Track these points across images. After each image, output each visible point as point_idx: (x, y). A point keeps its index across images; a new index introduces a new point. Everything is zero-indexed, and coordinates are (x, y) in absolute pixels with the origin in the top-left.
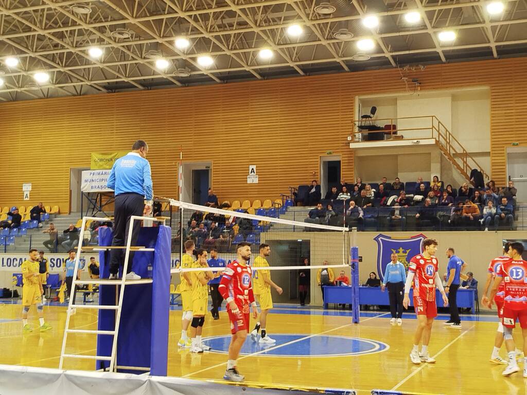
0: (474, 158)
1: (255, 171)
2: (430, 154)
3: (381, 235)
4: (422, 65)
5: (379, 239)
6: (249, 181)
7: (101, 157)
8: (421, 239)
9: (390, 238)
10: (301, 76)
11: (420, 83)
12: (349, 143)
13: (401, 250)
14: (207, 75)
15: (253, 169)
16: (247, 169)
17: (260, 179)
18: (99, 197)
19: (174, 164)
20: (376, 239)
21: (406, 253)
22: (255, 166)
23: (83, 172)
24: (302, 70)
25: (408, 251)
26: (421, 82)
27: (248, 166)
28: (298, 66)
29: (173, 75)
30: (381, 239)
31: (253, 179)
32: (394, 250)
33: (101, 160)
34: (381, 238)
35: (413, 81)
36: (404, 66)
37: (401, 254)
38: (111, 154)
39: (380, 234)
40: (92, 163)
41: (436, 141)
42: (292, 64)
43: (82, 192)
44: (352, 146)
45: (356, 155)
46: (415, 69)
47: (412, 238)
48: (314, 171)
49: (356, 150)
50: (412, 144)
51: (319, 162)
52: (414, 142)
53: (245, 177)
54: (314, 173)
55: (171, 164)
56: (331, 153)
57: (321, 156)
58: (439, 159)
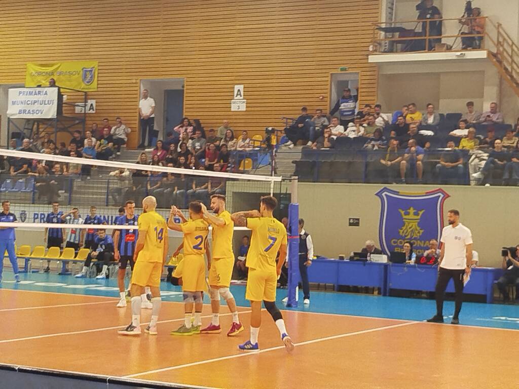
1: (242, 94)
2: (484, 71)
3: (385, 189)
5: (383, 194)
6: (234, 108)
7: (39, 69)
8: (439, 196)
9: (397, 193)
12: (368, 55)
13: (412, 211)
15: (239, 90)
16: (232, 90)
17: (249, 105)
18: (35, 126)
19: (134, 81)
20: (379, 194)
21: (418, 215)
23: (10, 90)
25: (421, 213)
27: (232, 86)
30: (386, 195)
31: (238, 105)
32: (403, 210)
33: (39, 74)
34: (385, 193)
37: (411, 216)
38: (52, 65)
39: (385, 188)
40: (28, 78)
41: (490, 54)
43: (9, 118)
44: (373, 59)
45: (381, 73)
47: (428, 194)
48: (322, 95)
49: (379, 65)
50: (455, 58)
51: (329, 82)
52: (458, 56)
53: (229, 101)
54: (321, 97)
55: (129, 81)
56: (345, 70)
57: (331, 74)
58: (497, 80)
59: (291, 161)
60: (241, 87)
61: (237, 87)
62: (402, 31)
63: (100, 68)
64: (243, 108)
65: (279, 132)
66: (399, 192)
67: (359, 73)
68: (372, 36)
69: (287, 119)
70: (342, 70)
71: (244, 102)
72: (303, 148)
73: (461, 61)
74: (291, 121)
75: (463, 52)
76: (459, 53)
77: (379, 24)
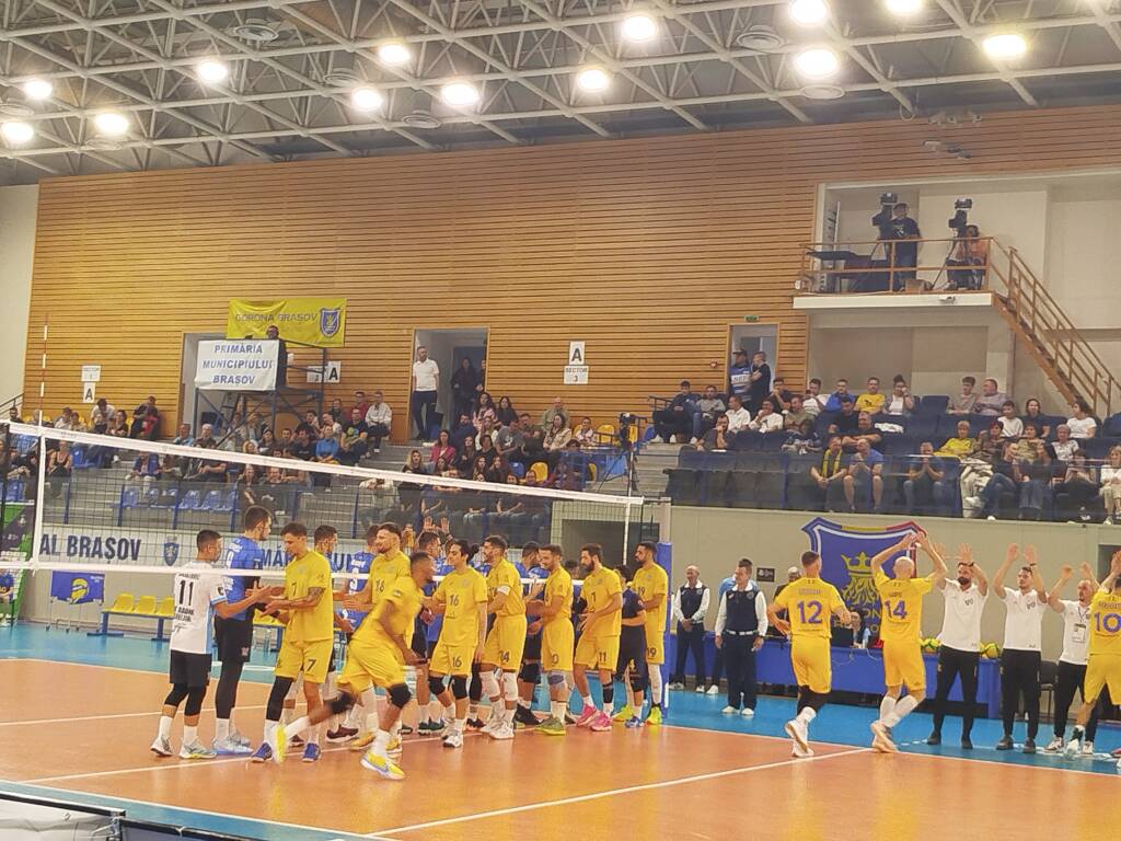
0: (1089, 343)
1: (582, 357)
2: (987, 328)
3: (819, 521)
4: (975, 111)
5: (815, 529)
6: (568, 379)
7: (249, 309)
9: (839, 528)
10: (697, 131)
11: (968, 157)
12: (792, 297)
13: (863, 558)
14: (480, 125)
15: (577, 350)
16: (565, 349)
17: (593, 375)
18: (241, 403)
19: (405, 332)
20: (808, 529)
22: (583, 343)
23: (201, 343)
24: (699, 118)
26: (972, 153)
27: (566, 343)
28: (687, 108)
29: (403, 124)
30: (819, 530)
31: (576, 375)
32: (849, 557)
33: (250, 317)
34: (819, 527)
35: (949, 151)
36: (933, 114)
37: (862, 567)
38: (271, 304)
39: (819, 519)
40: (231, 323)
41: (997, 298)
42: (668, 105)
43: (197, 389)
44: (800, 303)
45: (815, 326)
46: (959, 122)
47: (890, 530)
48: (716, 360)
49: (812, 314)
50: (938, 304)
51: (727, 339)
52: (942, 301)
53: (559, 368)
54: (714, 365)
55: (398, 332)
56: (755, 320)
57: (731, 326)
58: (1009, 343)
59: (662, 469)
60: (581, 346)
61: (574, 345)
62: (849, 257)
63: (350, 309)
64: (583, 379)
65: (642, 421)
66: (841, 527)
67: (776, 325)
68: (799, 265)
69: (656, 399)
70: (749, 320)
71: (585, 370)
72: (682, 448)
73: (948, 310)
74: (663, 402)
75: (952, 296)
76: (945, 297)
77: (812, 247)
